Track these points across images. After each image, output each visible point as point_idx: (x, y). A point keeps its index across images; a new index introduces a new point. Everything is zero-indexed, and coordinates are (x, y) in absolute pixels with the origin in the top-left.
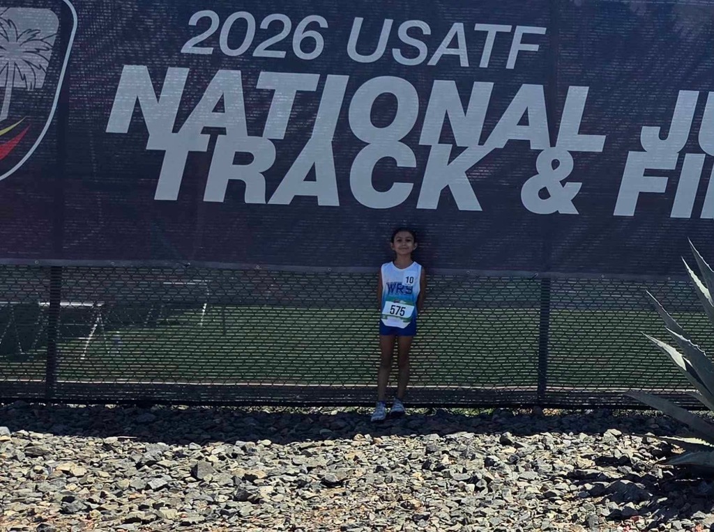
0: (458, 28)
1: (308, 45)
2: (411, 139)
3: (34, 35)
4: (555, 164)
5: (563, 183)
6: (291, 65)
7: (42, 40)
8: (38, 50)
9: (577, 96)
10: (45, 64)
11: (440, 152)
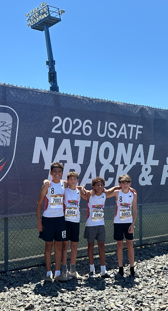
0: (124, 125)
1: (87, 130)
2: (113, 163)
3: (4, 124)
4: (146, 170)
5: (149, 175)
6: (83, 138)
7: (7, 126)
8: (6, 130)
9: (152, 148)
10: (10, 136)
11: (121, 167)
